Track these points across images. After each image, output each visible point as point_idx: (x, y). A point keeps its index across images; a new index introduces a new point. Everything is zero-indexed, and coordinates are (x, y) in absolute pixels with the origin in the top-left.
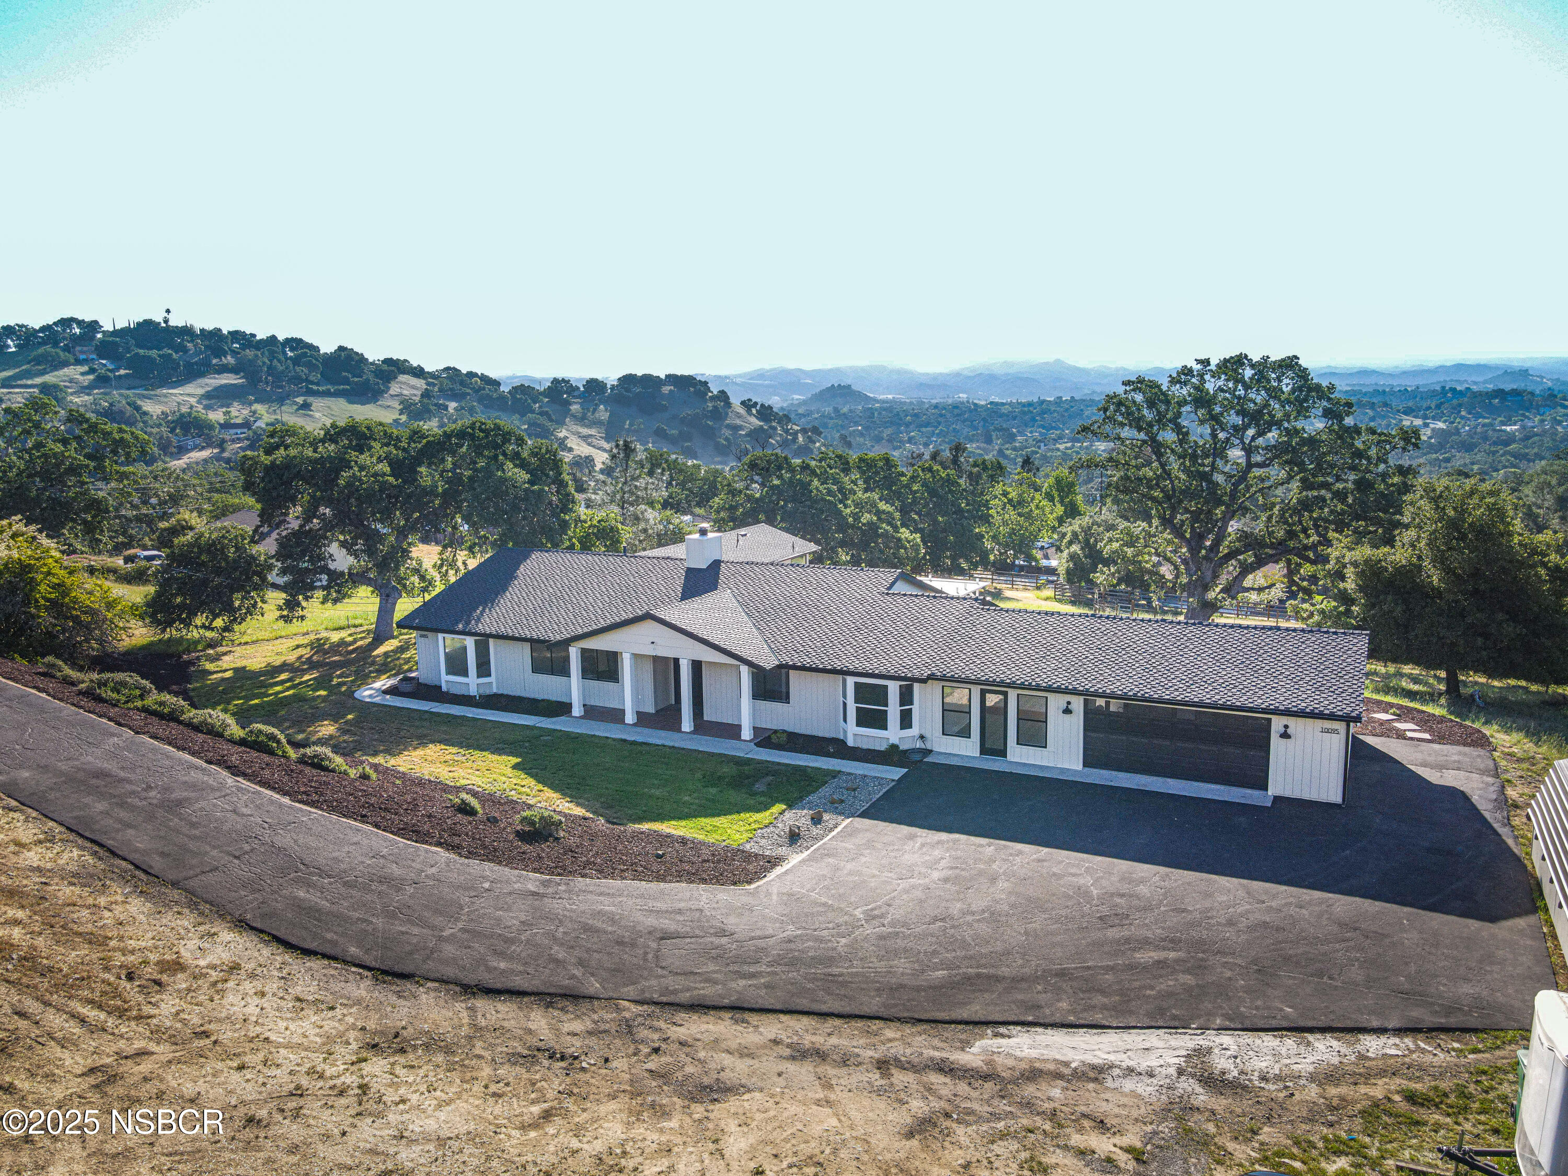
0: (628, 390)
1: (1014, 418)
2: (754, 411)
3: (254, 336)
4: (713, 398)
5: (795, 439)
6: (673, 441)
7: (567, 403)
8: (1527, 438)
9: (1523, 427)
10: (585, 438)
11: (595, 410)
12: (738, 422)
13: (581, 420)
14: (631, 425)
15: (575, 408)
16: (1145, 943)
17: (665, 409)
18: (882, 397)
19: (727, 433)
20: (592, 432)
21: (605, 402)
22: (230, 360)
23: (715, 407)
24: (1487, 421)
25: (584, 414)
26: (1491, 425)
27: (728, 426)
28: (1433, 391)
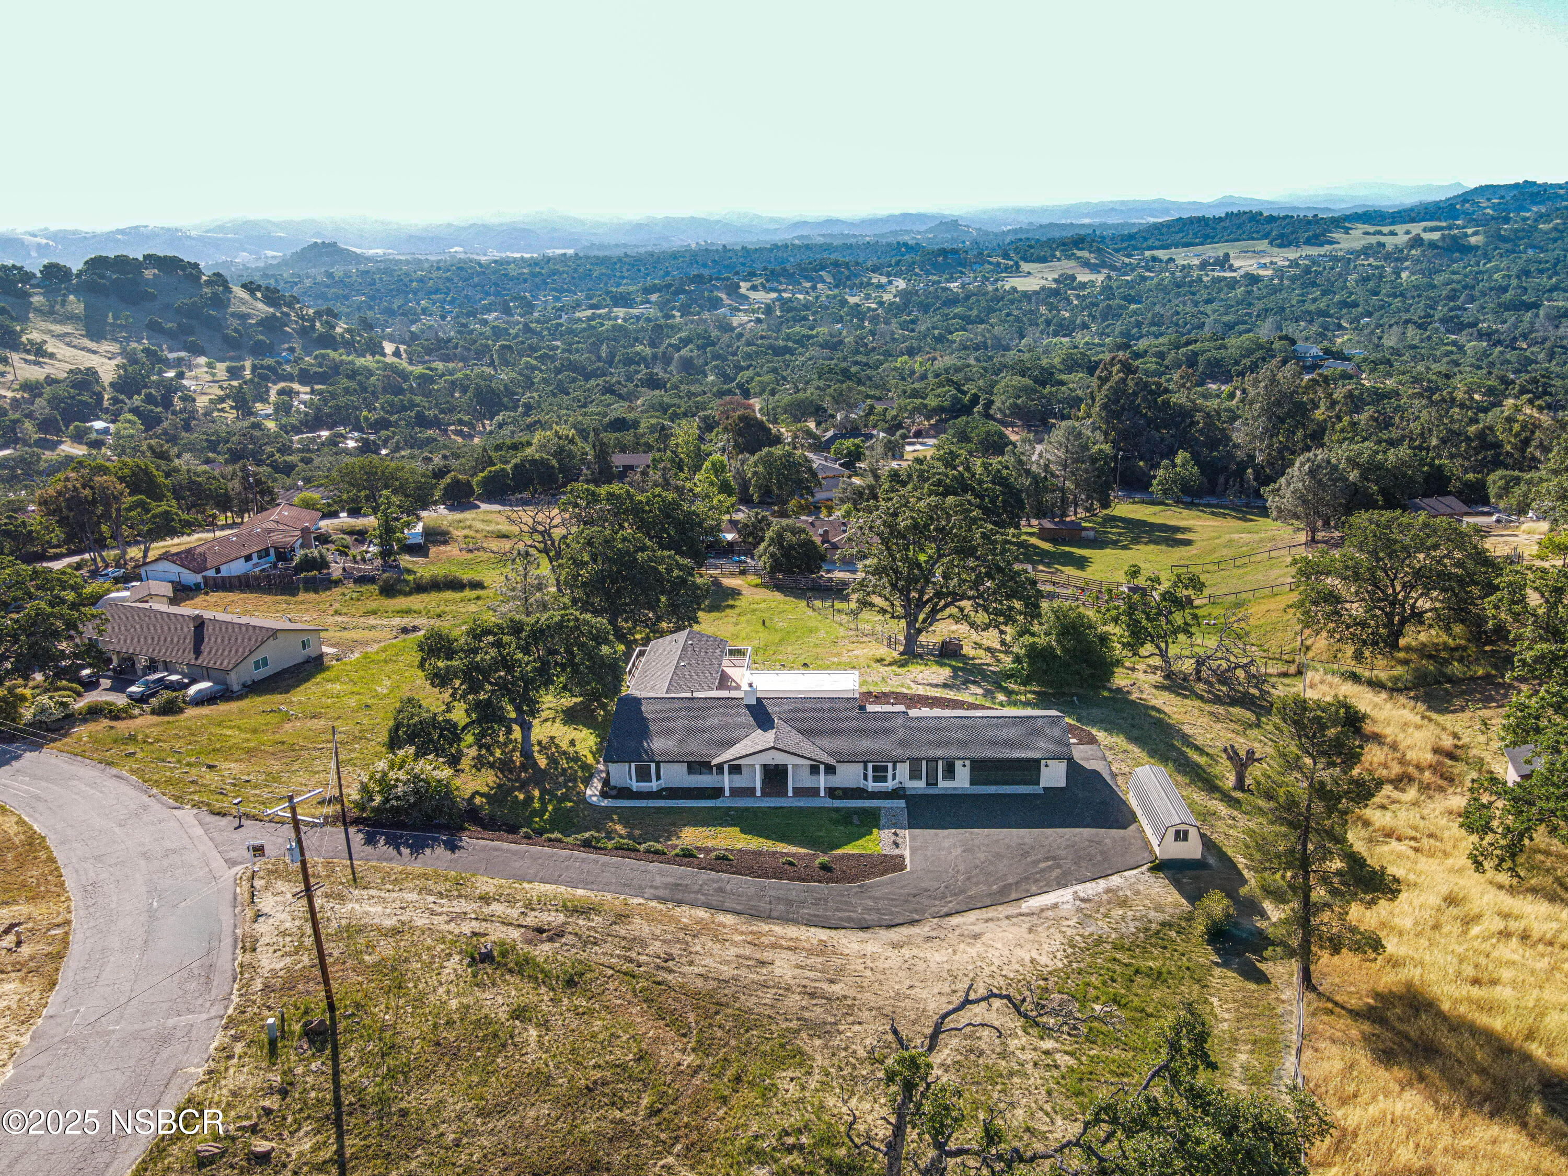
0: (102, 277)
1: (525, 281)
2: (259, 295)
4: (208, 283)
5: (313, 327)
6: (171, 335)
7: (26, 295)
8: (968, 298)
9: (963, 286)
10: (61, 337)
11: (63, 303)
12: (244, 309)
13: (49, 313)
14: (116, 318)
15: (37, 299)
16: (1039, 861)
17: (153, 297)
18: (371, 252)
19: (235, 322)
20: (68, 329)
21: (76, 291)
23: (215, 294)
24: (935, 278)
25: (52, 307)
26: (939, 282)
27: (233, 315)
28: (889, 244)
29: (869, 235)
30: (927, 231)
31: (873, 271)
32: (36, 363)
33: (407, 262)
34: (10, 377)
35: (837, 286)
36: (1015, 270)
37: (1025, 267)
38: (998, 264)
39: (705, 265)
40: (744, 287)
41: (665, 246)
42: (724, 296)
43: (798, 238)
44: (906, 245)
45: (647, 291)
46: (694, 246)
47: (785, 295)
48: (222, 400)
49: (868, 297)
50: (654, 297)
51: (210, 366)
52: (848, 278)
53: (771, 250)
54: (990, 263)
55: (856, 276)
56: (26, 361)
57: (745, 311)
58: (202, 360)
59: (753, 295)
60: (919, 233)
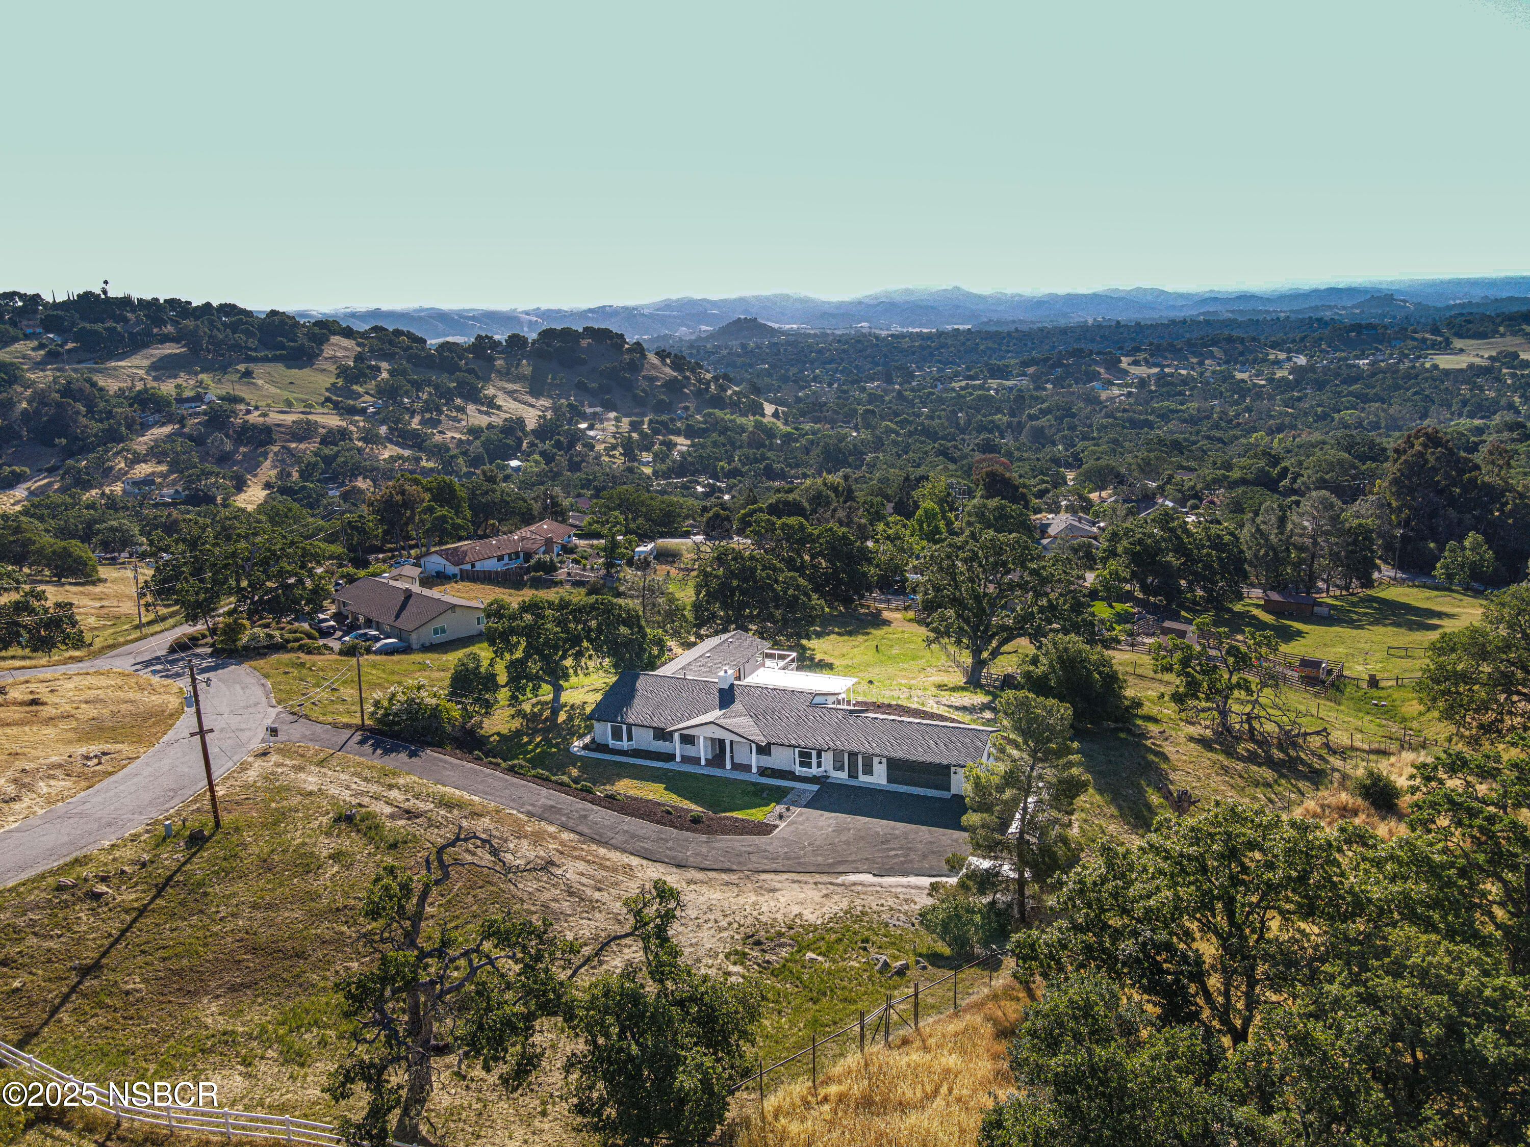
0: (549, 345)
1: (914, 353)
2: (668, 361)
3: (189, 303)
4: (629, 351)
5: (707, 389)
6: (593, 393)
7: (491, 359)
8: (1373, 375)
9: (1373, 364)
10: (510, 393)
11: (518, 365)
12: (654, 373)
13: (506, 375)
14: (553, 379)
15: (499, 363)
17: (584, 362)
18: (787, 327)
19: (645, 384)
20: (517, 387)
21: (528, 356)
22: (169, 329)
23: (632, 360)
24: (1344, 354)
25: (509, 369)
26: (1347, 359)
27: (644, 377)
28: (1302, 320)
29: (1283, 311)
30: (1354, 307)
31: (1272, 347)
32: (487, 413)
33: (815, 335)
34: (464, 423)
35: (1227, 362)
36: (1446, 347)
37: (1458, 343)
38: (1424, 340)
39: (1093, 341)
40: (1125, 362)
41: (1063, 322)
42: (1102, 371)
43: (1203, 314)
44: (1319, 320)
45: (1025, 364)
46: (1091, 322)
47: (1167, 370)
48: (614, 447)
49: (1259, 374)
50: (1031, 370)
51: (617, 420)
52: (1242, 354)
53: (1167, 326)
54: (1414, 339)
55: (1251, 352)
56: (480, 411)
57: (1119, 385)
58: (612, 415)
59: (1134, 370)
60: (1344, 308)
